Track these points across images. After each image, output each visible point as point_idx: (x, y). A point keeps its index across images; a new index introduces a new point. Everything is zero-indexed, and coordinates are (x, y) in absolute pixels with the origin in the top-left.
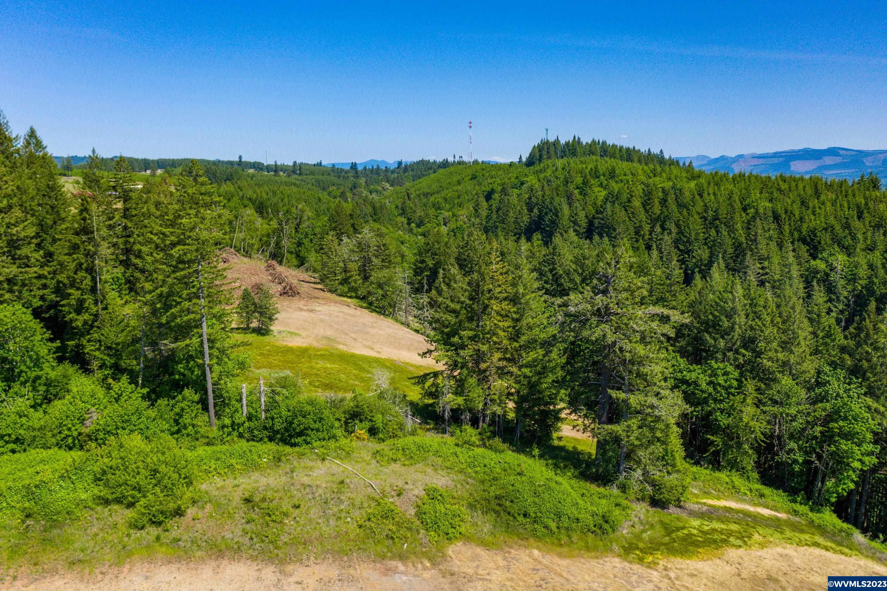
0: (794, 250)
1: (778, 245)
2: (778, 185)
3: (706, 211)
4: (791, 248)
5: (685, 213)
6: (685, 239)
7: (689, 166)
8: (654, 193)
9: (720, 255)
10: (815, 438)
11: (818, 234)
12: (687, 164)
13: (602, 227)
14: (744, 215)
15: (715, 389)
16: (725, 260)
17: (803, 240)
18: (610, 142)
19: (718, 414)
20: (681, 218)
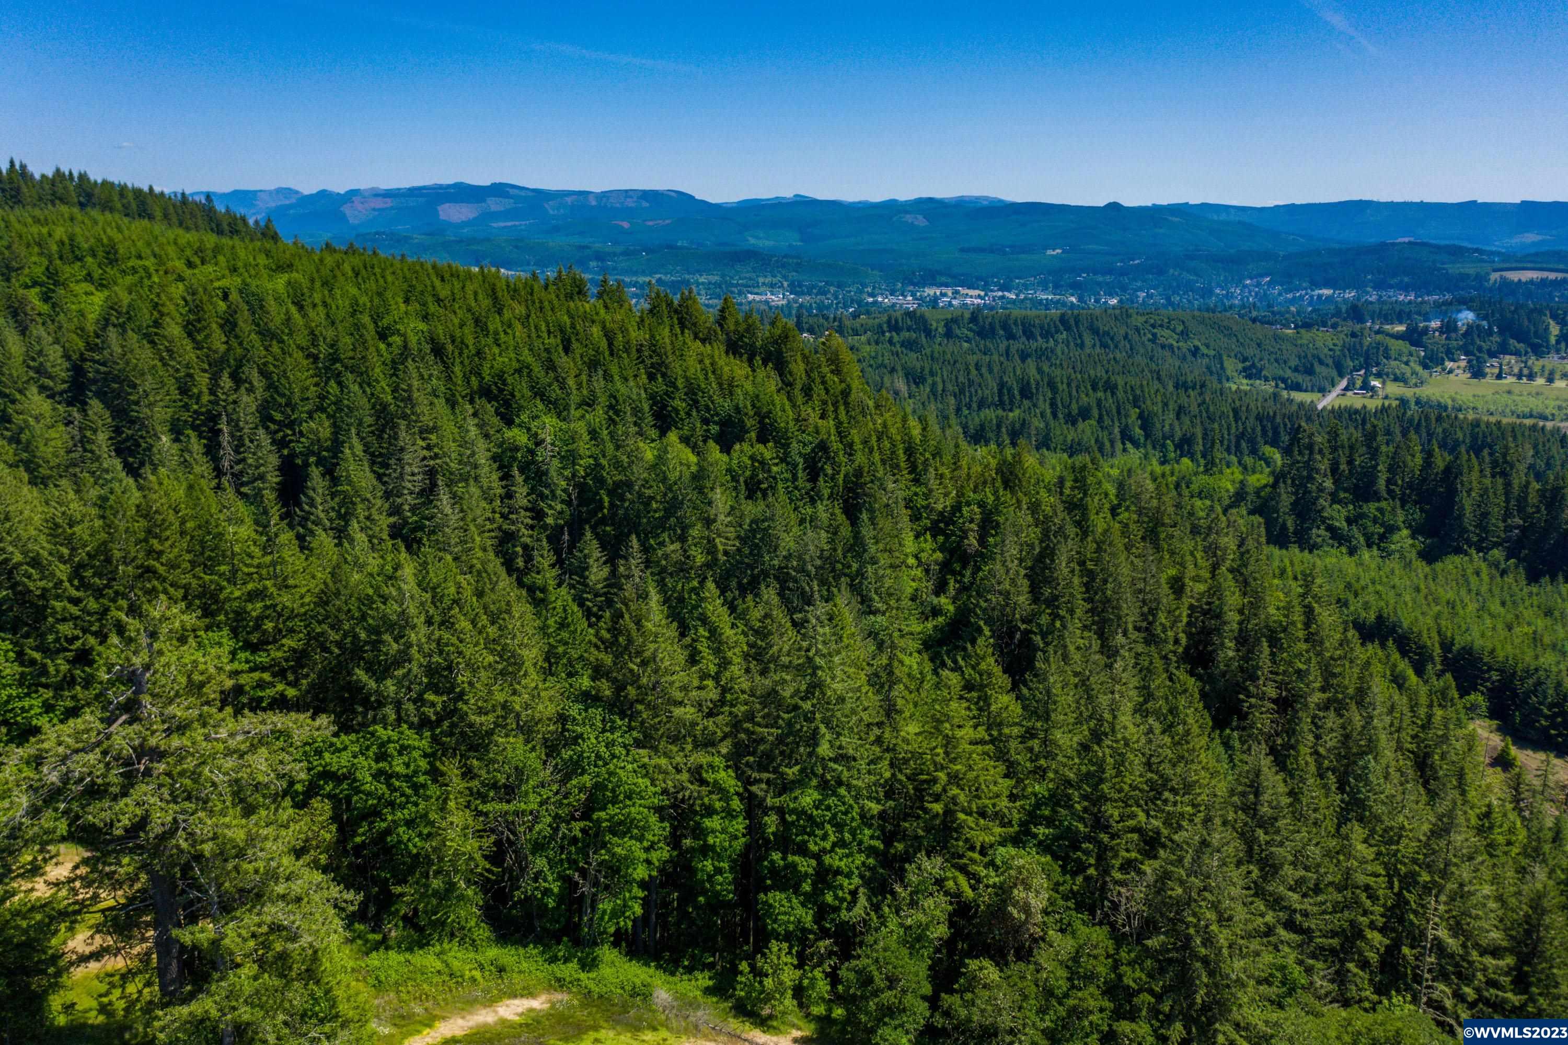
0: (475, 415)
1: (447, 400)
2: (434, 288)
3: (314, 342)
4: (471, 411)
5: (276, 349)
6: (283, 401)
7: (267, 227)
8: (208, 307)
9: (353, 431)
10: (574, 841)
11: (510, 380)
12: (262, 224)
13: (105, 379)
14: (382, 346)
15: (389, 786)
16: (362, 439)
17: (486, 393)
18: (96, 176)
19: (401, 830)
20: (270, 359)
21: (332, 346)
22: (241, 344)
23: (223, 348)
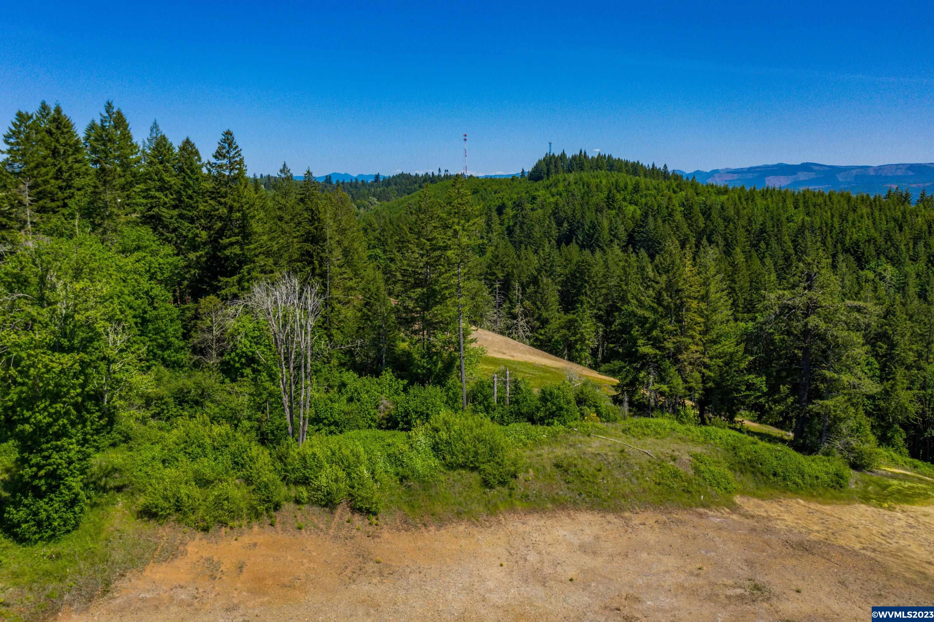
5: (731, 226)
8: (695, 207)
11: (862, 246)
17: (849, 252)
20: (728, 231)
21: (762, 225)
22: (713, 224)
23: (703, 226)
